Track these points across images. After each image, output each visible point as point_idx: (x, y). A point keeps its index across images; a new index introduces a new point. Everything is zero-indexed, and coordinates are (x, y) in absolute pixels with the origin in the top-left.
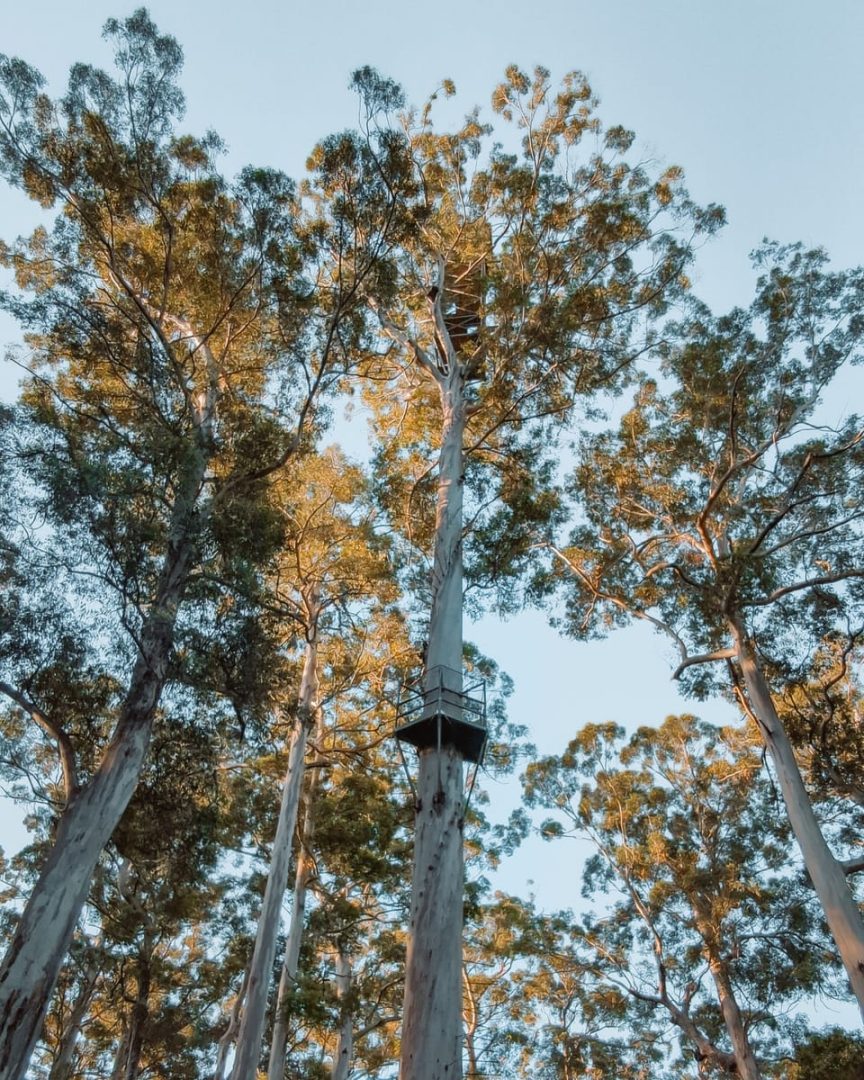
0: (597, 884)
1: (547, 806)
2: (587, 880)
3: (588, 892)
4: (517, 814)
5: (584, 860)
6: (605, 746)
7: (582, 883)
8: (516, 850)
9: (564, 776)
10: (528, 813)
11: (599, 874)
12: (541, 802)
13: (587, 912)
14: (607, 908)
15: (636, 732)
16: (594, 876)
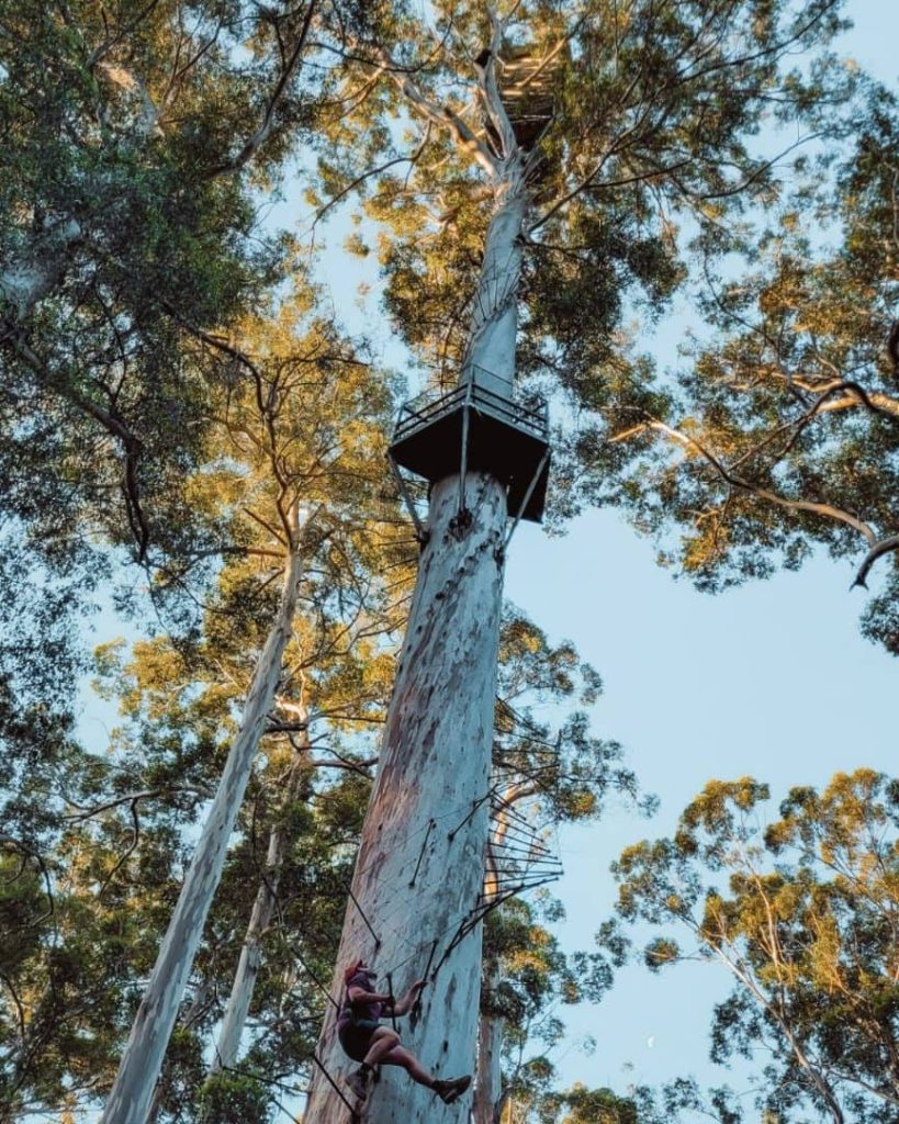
0: (733, 1043)
1: (654, 921)
2: (719, 1039)
3: (720, 1055)
4: (607, 929)
5: (712, 1007)
6: (739, 819)
7: (710, 1043)
8: (606, 994)
9: (679, 871)
10: (624, 928)
11: (736, 1031)
12: (645, 915)
13: (718, 1086)
14: (751, 1079)
15: (786, 796)
16: (728, 1033)
